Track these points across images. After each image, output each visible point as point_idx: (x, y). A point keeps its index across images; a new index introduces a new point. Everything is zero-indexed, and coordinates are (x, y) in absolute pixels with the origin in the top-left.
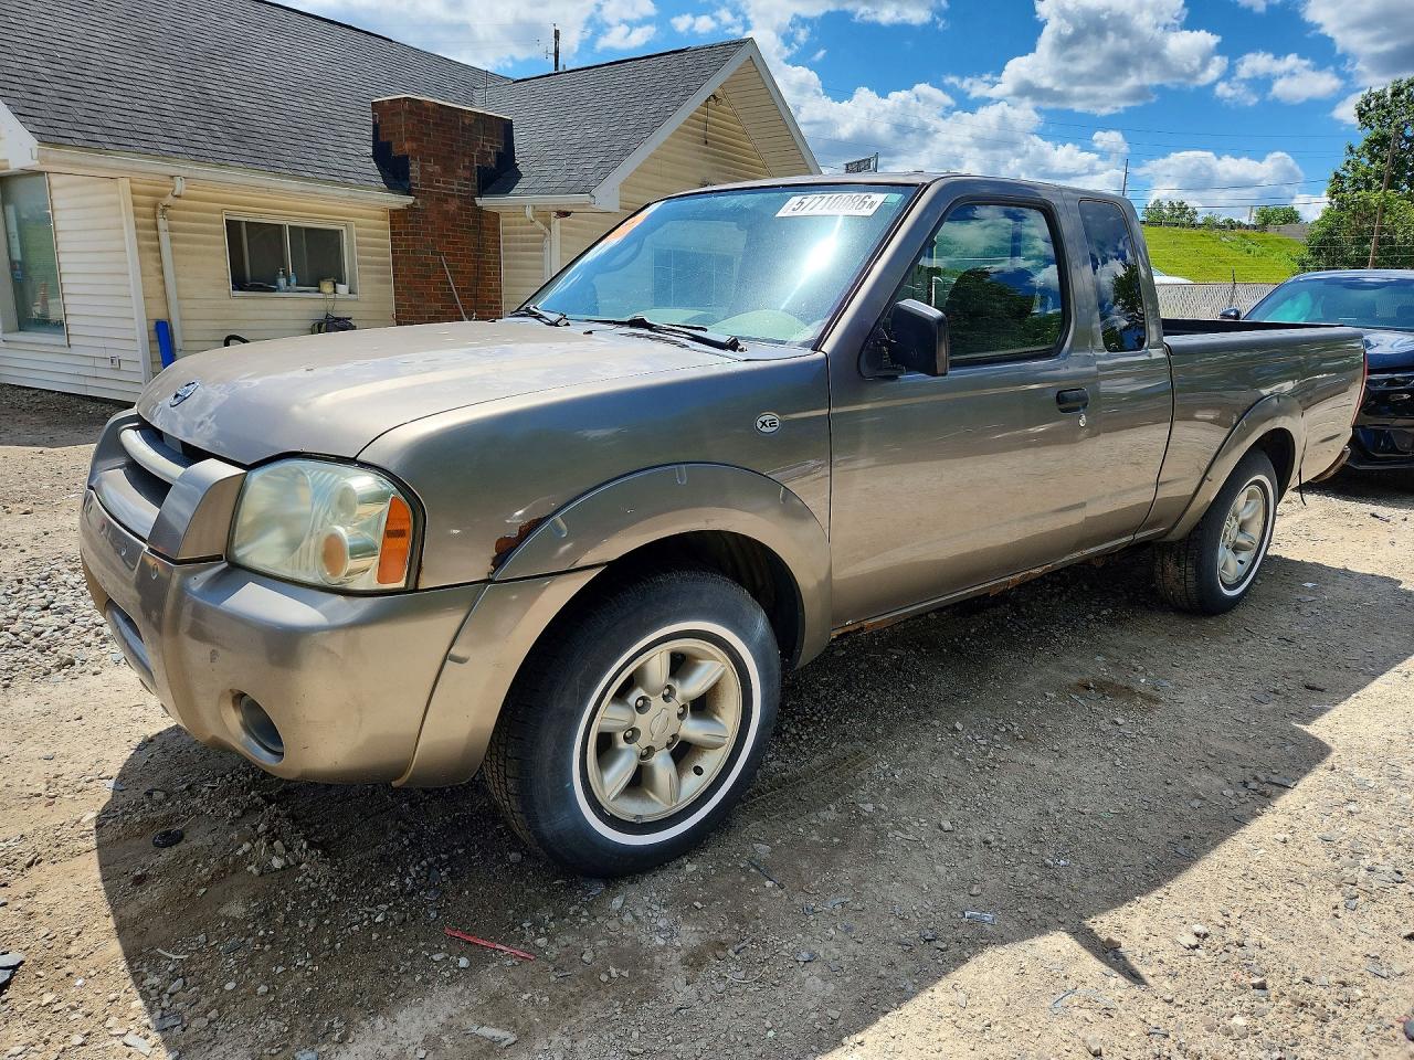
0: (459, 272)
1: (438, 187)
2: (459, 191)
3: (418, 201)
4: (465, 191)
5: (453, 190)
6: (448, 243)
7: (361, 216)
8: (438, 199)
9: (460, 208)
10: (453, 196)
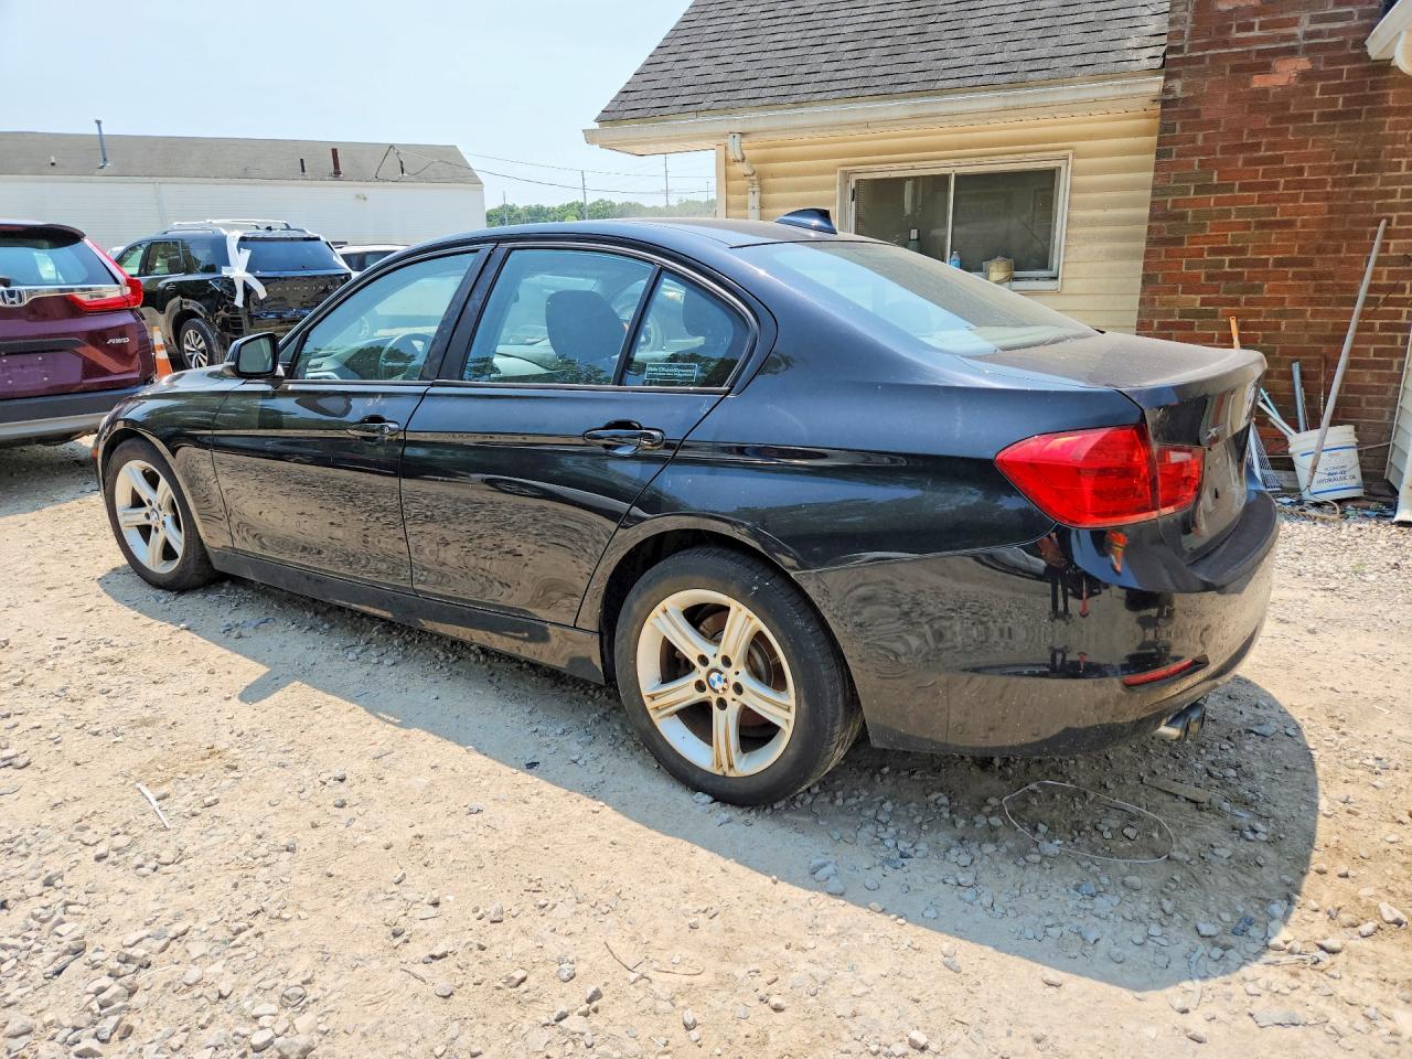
0: (1278, 224)
1: (1239, 42)
2: (1309, 35)
3: (1177, 85)
4: (1332, 33)
5: (1292, 37)
6: (1248, 162)
7: (1091, 136)
8: (1236, 69)
9: (1304, 76)
10: (1292, 52)
